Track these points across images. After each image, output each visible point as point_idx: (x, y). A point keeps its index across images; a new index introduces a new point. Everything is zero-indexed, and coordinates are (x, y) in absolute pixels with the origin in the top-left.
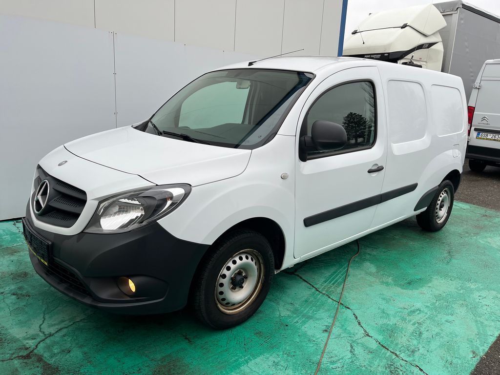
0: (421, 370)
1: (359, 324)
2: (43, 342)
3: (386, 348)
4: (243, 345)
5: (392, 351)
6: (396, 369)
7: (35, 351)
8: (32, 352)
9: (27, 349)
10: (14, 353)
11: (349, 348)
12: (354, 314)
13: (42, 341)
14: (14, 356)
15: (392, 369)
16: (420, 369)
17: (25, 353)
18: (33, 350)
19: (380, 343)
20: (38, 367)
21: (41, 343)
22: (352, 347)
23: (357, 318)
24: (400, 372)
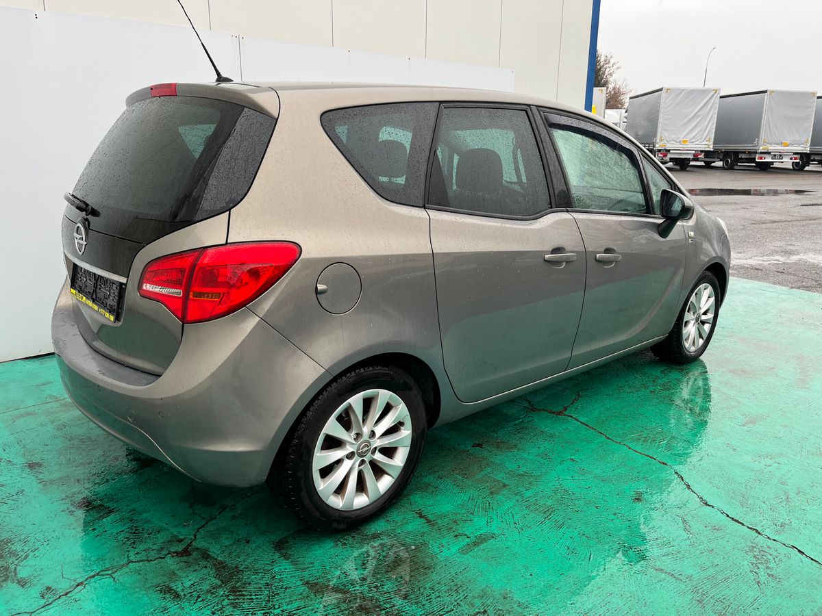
0: (802, 553)
1: (688, 487)
2: (203, 529)
3: (740, 523)
4: (513, 525)
5: (751, 527)
6: (762, 553)
7: (196, 544)
8: (190, 545)
9: (180, 541)
10: (162, 549)
11: (681, 524)
12: (676, 473)
13: (201, 528)
14: (164, 552)
15: (756, 553)
16: (799, 551)
17: (180, 548)
18: (191, 542)
19: (728, 516)
20: (206, 567)
21: (202, 531)
22: (685, 522)
23: (682, 478)
24: (770, 557)
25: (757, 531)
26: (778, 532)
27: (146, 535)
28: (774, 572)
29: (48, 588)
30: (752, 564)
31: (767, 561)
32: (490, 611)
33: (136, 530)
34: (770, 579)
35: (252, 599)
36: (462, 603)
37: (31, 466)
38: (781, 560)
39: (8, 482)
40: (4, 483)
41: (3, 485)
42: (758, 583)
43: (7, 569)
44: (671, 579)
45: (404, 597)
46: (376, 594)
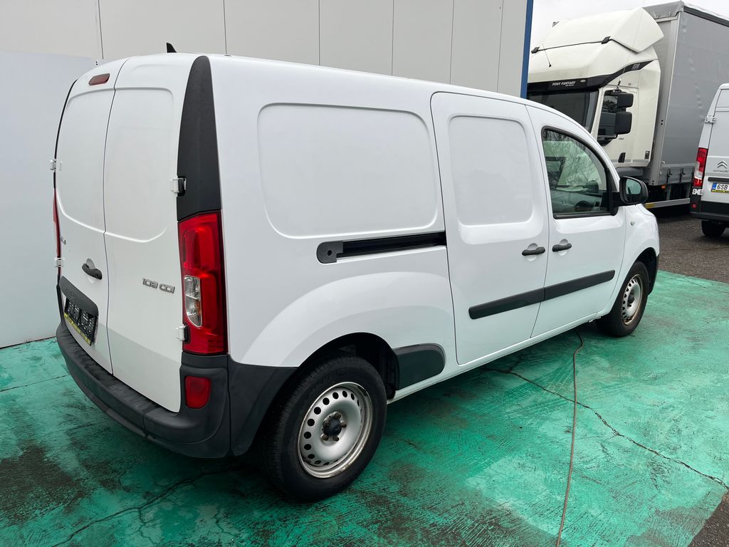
1: (605, 423)
3: (643, 447)
5: (651, 449)
6: (659, 467)
12: (596, 413)
15: (654, 467)
16: (686, 465)
19: (634, 442)
22: (603, 447)
23: (600, 417)
24: (666, 470)
25: (656, 453)
26: (671, 453)
28: (667, 479)
30: (652, 474)
31: (663, 472)
32: (467, 503)
34: (665, 484)
36: (446, 499)
38: (673, 472)
39: (95, 422)
40: (92, 423)
41: (91, 425)
42: (656, 486)
43: (113, 480)
44: (594, 483)
45: (405, 495)
46: (384, 494)
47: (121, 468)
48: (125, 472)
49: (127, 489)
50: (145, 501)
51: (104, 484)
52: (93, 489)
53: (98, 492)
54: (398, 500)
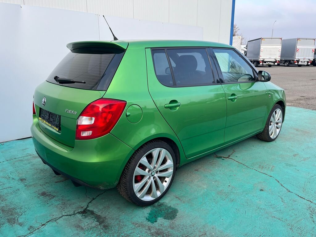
1: (282, 185)
3: (303, 198)
4: (213, 200)
5: (308, 200)
6: (314, 210)
7: (88, 209)
8: (86, 209)
9: (82, 208)
11: (280, 200)
12: (276, 180)
13: (90, 202)
14: (76, 212)
15: (311, 210)
17: (82, 210)
19: (298, 196)
20: (93, 217)
21: (90, 204)
22: (281, 198)
23: (278, 182)
27: (68, 206)
29: (31, 227)
30: (310, 214)
32: (208, 233)
33: (65, 204)
35: (112, 230)
36: (196, 230)
37: (22, 180)
39: (13, 186)
40: (11, 186)
41: (11, 187)
42: (314, 221)
43: (14, 219)
44: (279, 221)
45: (173, 228)
46: (161, 228)
47: (20, 212)
48: (21, 215)
49: (21, 224)
50: (29, 231)
51: (9, 221)
52: (3, 224)
53: (4, 225)
54: (169, 232)
